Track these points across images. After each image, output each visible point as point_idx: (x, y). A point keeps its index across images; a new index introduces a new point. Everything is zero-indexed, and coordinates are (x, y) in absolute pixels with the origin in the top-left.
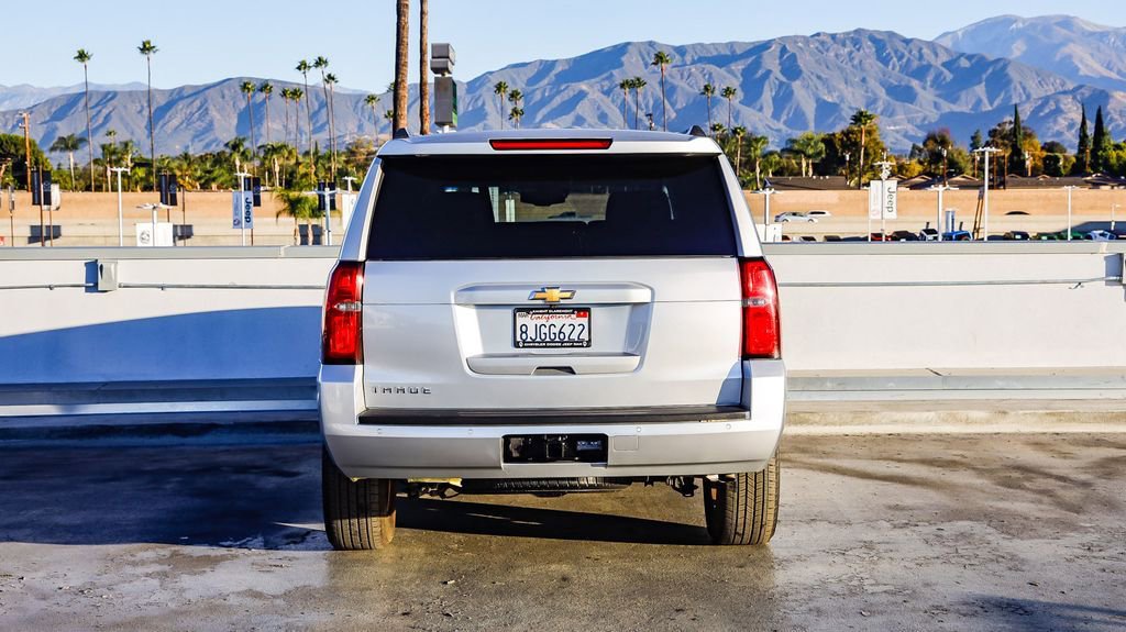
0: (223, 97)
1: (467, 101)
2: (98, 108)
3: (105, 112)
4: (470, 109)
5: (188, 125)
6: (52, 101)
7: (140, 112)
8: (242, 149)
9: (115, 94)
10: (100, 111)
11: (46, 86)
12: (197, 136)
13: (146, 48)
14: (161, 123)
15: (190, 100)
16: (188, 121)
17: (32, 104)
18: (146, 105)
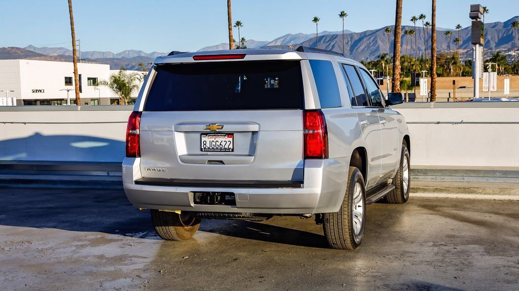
0: (384, 35)
1: (503, 31)
2: (330, 42)
3: (332, 44)
4: (505, 35)
5: (368, 48)
6: (311, 40)
7: (347, 43)
8: (385, 59)
9: (337, 36)
10: (330, 44)
11: (308, 34)
12: (372, 53)
13: (342, 15)
14: (356, 47)
15: (370, 36)
16: (368, 46)
17: (302, 41)
18: (350, 40)
